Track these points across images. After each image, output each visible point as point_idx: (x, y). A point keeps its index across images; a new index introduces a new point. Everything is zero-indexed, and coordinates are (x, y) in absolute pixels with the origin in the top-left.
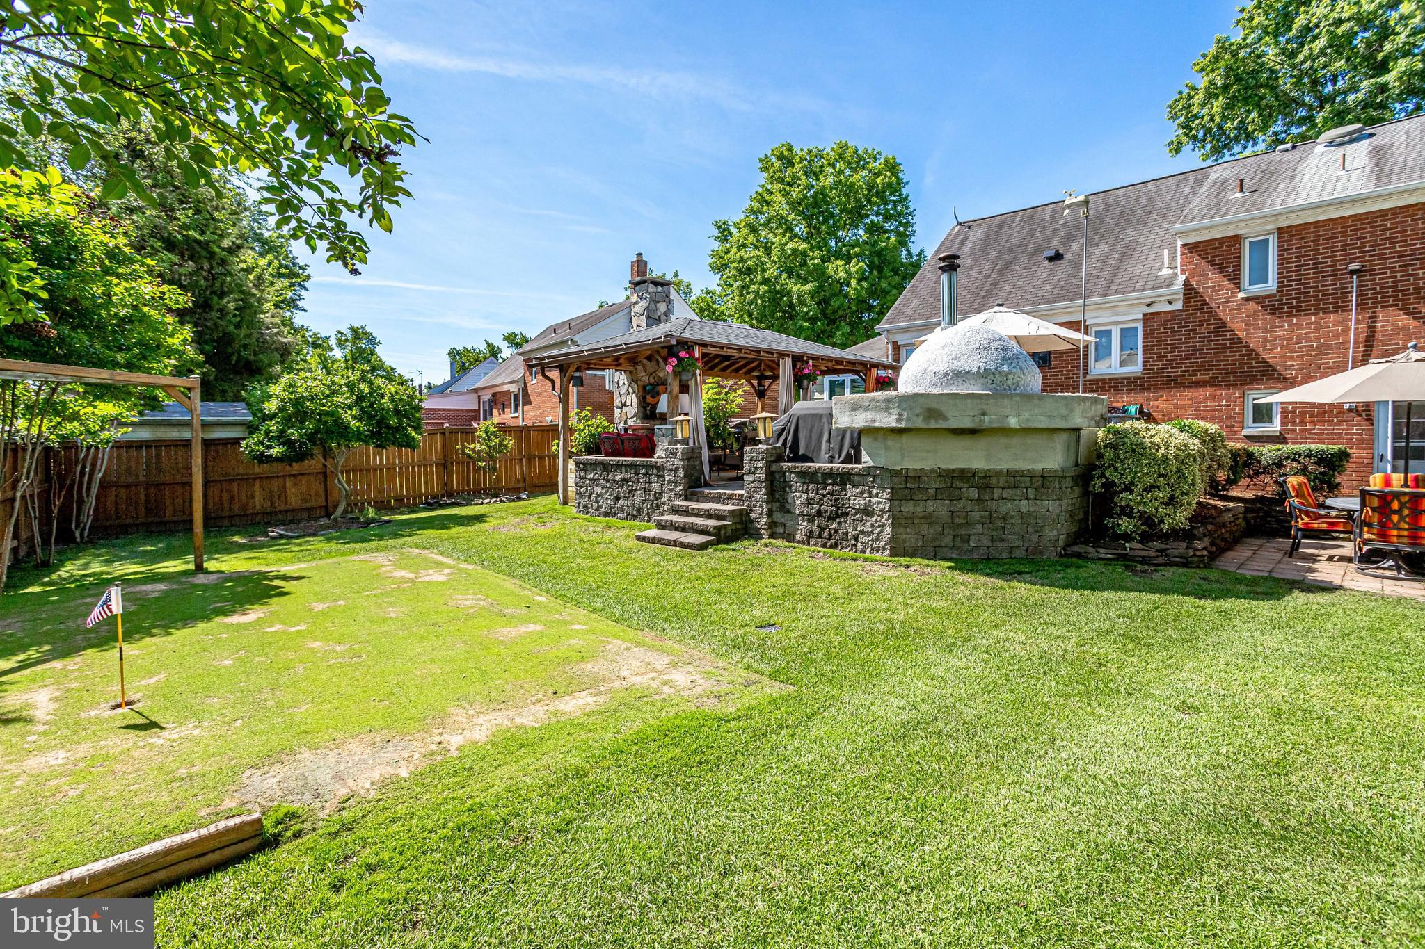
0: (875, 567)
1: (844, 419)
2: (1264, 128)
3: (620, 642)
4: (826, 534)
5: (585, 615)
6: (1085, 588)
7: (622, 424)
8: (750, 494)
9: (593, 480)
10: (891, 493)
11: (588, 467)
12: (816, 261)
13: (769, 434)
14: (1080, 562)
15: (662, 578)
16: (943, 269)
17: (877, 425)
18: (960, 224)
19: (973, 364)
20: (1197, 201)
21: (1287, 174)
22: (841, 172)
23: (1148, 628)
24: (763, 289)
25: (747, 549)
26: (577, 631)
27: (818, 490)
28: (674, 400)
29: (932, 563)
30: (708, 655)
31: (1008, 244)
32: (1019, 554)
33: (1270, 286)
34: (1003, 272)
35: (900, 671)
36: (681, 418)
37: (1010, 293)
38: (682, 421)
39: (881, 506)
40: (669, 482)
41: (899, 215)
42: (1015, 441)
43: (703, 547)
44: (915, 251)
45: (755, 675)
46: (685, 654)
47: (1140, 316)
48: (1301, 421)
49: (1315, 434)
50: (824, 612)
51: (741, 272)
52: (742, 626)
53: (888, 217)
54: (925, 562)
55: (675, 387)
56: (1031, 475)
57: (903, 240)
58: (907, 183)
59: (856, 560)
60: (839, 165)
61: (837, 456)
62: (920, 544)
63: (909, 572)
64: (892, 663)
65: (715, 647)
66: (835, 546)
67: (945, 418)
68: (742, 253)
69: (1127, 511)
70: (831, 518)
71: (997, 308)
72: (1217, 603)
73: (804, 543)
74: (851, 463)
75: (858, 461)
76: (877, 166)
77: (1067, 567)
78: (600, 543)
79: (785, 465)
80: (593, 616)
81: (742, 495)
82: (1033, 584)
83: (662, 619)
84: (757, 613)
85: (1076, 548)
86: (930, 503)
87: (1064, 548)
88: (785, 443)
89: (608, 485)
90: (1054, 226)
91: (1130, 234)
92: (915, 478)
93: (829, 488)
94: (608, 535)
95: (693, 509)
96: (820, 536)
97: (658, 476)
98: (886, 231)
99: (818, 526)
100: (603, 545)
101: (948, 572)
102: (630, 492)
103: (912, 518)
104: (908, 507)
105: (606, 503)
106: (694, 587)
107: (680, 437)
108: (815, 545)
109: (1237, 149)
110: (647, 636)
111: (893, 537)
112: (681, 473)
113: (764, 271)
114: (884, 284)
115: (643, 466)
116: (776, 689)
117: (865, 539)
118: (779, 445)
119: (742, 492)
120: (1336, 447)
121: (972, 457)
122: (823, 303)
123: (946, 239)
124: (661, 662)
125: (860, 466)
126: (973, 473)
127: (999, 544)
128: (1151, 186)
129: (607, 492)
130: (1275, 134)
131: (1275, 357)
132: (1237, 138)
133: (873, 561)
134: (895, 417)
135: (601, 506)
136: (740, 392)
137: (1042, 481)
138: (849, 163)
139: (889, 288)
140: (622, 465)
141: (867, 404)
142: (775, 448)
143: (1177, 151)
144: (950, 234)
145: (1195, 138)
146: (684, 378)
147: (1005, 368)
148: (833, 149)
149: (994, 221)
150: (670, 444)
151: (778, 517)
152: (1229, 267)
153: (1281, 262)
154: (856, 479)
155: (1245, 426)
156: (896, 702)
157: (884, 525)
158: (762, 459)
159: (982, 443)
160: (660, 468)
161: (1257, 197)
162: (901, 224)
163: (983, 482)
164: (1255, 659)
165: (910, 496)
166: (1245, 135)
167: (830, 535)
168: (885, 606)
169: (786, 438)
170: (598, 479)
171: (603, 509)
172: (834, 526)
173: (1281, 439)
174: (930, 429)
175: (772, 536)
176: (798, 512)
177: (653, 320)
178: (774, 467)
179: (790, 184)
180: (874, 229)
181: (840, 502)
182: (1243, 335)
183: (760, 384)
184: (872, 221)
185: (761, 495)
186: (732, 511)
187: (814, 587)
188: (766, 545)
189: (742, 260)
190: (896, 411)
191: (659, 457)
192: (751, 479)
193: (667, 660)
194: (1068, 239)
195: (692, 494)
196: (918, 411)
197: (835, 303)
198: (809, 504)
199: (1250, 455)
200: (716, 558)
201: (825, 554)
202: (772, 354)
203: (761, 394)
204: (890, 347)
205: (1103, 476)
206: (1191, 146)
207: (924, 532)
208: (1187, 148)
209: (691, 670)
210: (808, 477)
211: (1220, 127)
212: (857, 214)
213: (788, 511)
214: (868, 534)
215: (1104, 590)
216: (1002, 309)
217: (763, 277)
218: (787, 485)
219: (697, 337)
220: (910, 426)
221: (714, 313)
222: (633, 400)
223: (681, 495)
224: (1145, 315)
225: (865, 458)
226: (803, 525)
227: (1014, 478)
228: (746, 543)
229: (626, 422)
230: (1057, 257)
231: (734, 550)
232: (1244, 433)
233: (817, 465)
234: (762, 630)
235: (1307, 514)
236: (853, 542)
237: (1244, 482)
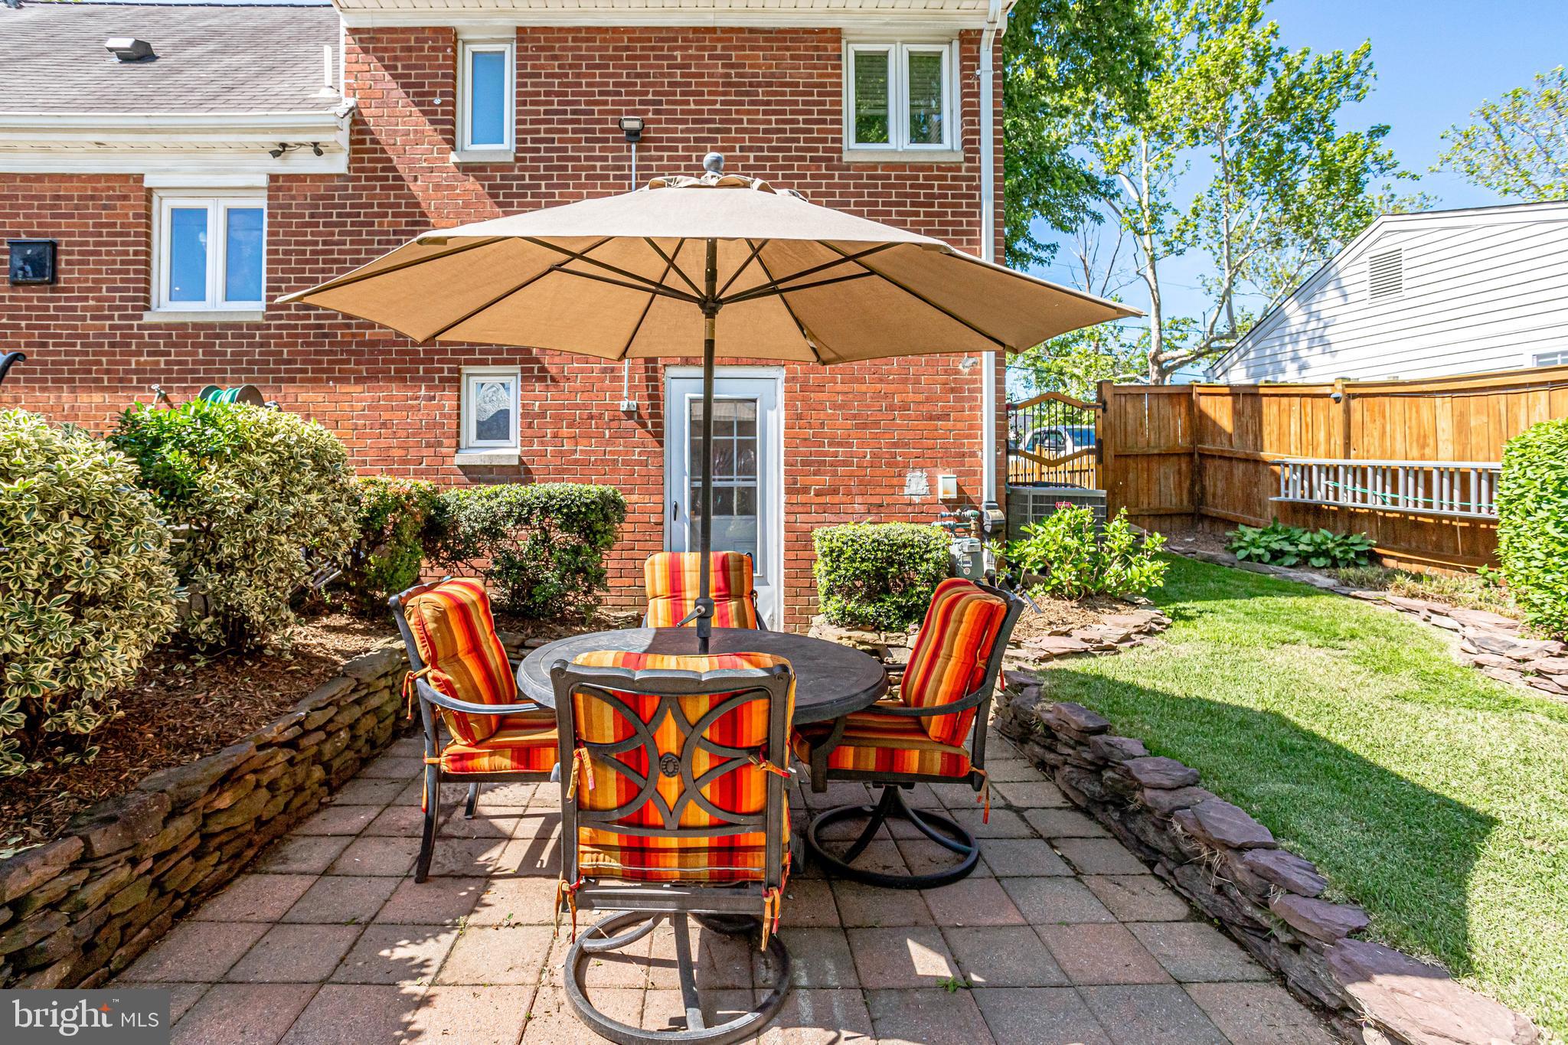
33: (504, 149)
47: (263, 181)
48: (555, 436)
49: (576, 461)
120: (597, 490)
152: (434, 94)
153: (523, 99)
155: (463, 445)
173: (521, 473)
224: (273, 178)
230: (141, 58)
232: (454, 459)
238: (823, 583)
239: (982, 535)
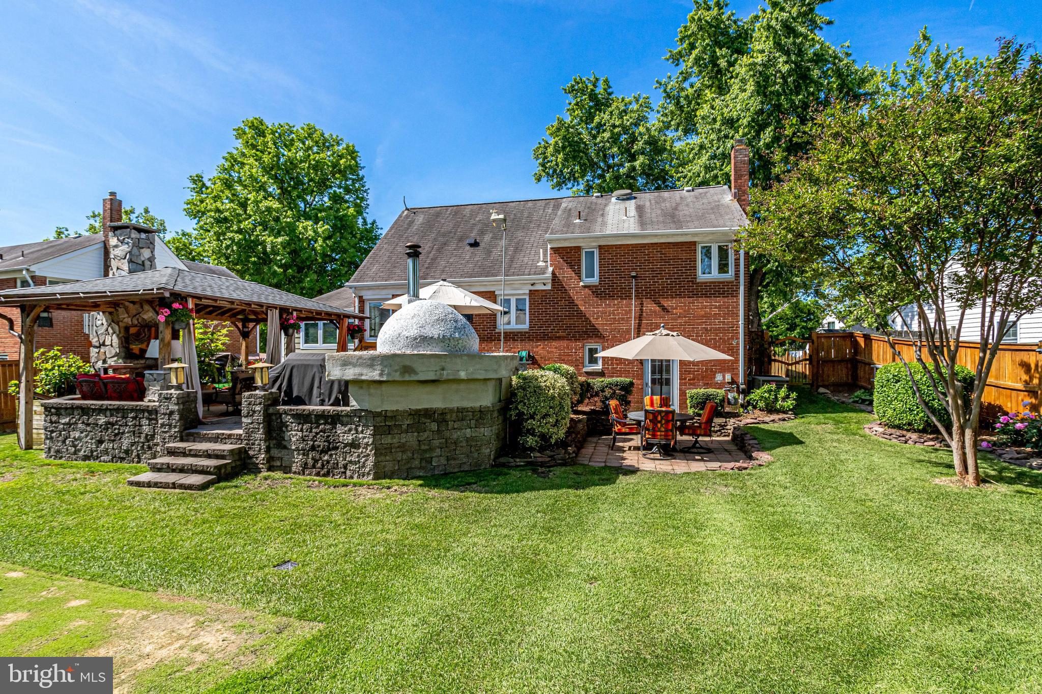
0: (363, 491)
1: (335, 372)
2: (583, 177)
3: (134, 612)
4: (319, 465)
5: (81, 585)
6: (513, 492)
7: (100, 364)
8: (249, 434)
9: (69, 424)
10: (374, 430)
11: (63, 412)
12: (288, 220)
13: (266, 381)
14: (506, 470)
15: (167, 526)
16: (409, 255)
17: (363, 378)
18: (407, 209)
19: (435, 332)
20: (556, 221)
21: (601, 213)
22: (310, 148)
23: (555, 519)
24: (238, 237)
25: (248, 484)
26: (77, 608)
27: (311, 428)
28: (166, 347)
29: (407, 482)
30: (234, 606)
31: (443, 230)
32: (466, 468)
33: (595, 280)
34: (439, 250)
35: (406, 589)
36: (175, 365)
37: (446, 267)
38: (177, 368)
39: (366, 440)
40: (163, 425)
41: (357, 190)
42: (462, 386)
43: (204, 487)
44: (369, 221)
45: (285, 619)
46: (209, 610)
47: (528, 292)
48: (611, 363)
49: (618, 371)
50: (331, 541)
51: (218, 221)
52: (260, 568)
53: (348, 191)
54: (401, 482)
55: (168, 334)
56: (473, 411)
57: (360, 211)
58: (364, 167)
59: (346, 485)
60: (309, 143)
61: (327, 400)
62: (396, 468)
63: (391, 492)
64: (398, 583)
65: (238, 595)
66: (327, 475)
67: (416, 373)
68: (219, 204)
69: (531, 432)
70: (324, 452)
71: (442, 282)
72: (586, 491)
73: (299, 474)
74: (339, 405)
75: (347, 404)
76: (341, 148)
77: (499, 475)
78: (84, 493)
79: (282, 408)
80: (93, 584)
81: (241, 435)
82: (480, 492)
83: (176, 574)
84: (271, 551)
85: (503, 460)
86: (403, 435)
87: (494, 460)
88: (280, 388)
89: (88, 429)
90: (472, 221)
91: (520, 234)
92: (392, 417)
93: (321, 427)
94: (92, 482)
95: (190, 450)
96: (314, 467)
97: (150, 420)
98: (346, 202)
99: (313, 459)
100: (88, 496)
101: (420, 490)
102: (116, 435)
103: (389, 449)
104: (387, 440)
105: (87, 445)
106: (203, 532)
107: (174, 383)
108: (310, 474)
109: (570, 185)
110: (163, 596)
111: (376, 465)
112: (176, 417)
113: (240, 222)
114: (344, 244)
115: (132, 410)
116: (308, 630)
117: (353, 467)
118: (274, 390)
119: (240, 432)
120: (628, 380)
121: (433, 400)
122: (294, 253)
123: (398, 220)
124: (186, 625)
125: (348, 409)
126: (434, 411)
127: (452, 462)
128: (530, 204)
129: (87, 436)
130: (588, 181)
131: (598, 323)
132: (569, 179)
133: (361, 485)
134: (378, 372)
135: (80, 450)
136: (224, 331)
137: (480, 414)
138: (317, 142)
139: (348, 247)
140: (107, 409)
141: (355, 361)
142: (271, 393)
143: (539, 180)
144: (400, 216)
145: (548, 174)
146: (177, 327)
147: (457, 335)
148: (303, 128)
149: (432, 211)
150: (162, 388)
151: (275, 452)
152: (575, 265)
153: (601, 266)
154: (345, 419)
155: (585, 366)
156: (409, 621)
157: (368, 455)
158: (260, 404)
159: (441, 389)
160: (152, 413)
161: (588, 225)
162: (358, 198)
163: (440, 417)
164: (615, 533)
165: (389, 431)
166: (573, 177)
167: (323, 465)
168: (380, 528)
169: (281, 384)
170: (76, 423)
171: (82, 453)
172: (326, 458)
173: (602, 374)
174: (404, 381)
175: (270, 469)
176: (293, 447)
177: (137, 265)
178: (271, 410)
179: (262, 152)
180: (336, 199)
181: (331, 439)
182: (583, 308)
183: (244, 326)
184: (335, 191)
185: (259, 435)
186: (232, 451)
187: (316, 516)
188: (266, 479)
189: (218, 210)
190: (379, 367)
191: (150, 401)
192: (250, 421)
193: (191, 622)
194: (482, 233)
195: (189, 435)
196: (397, 368)
197: (304, 255)
198: (304, 440)
199: (589, 384)
200: (218, 497)
201: (320, 482)
202: (262, 306)
203: (245, 335)
204: (357, 300)
205: (517, 408)
206: (546, 178)
207: (399, 459)
208: (544, 179)
209: (220, 627)
210: (303, 418)
211: (561, 171)
212: (323, 184)
213: (285, 447)
214: (355, 463)
215: (524, 491)
216: (445, 283)
217: (239, 228)
218: (284, 425)
219: (190, 290)
220: (390, 379)
221: (190, 253)
222: (113, 341)
223: (176, 437)
224: (530, 291)
225: (353, 402)
226: (298, 458)
227: (461, 413)
228: (246, 478)
229: (104, 361)
230: (475, 244)
231: (236, 487)
232: (585, 370)
233: (311, 408)
234: (280, 568)
235: (620, 423)
236: (343, 470)
237: (587, 401)
238: (689, 405)
239: (738, 392)
